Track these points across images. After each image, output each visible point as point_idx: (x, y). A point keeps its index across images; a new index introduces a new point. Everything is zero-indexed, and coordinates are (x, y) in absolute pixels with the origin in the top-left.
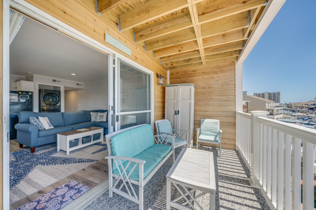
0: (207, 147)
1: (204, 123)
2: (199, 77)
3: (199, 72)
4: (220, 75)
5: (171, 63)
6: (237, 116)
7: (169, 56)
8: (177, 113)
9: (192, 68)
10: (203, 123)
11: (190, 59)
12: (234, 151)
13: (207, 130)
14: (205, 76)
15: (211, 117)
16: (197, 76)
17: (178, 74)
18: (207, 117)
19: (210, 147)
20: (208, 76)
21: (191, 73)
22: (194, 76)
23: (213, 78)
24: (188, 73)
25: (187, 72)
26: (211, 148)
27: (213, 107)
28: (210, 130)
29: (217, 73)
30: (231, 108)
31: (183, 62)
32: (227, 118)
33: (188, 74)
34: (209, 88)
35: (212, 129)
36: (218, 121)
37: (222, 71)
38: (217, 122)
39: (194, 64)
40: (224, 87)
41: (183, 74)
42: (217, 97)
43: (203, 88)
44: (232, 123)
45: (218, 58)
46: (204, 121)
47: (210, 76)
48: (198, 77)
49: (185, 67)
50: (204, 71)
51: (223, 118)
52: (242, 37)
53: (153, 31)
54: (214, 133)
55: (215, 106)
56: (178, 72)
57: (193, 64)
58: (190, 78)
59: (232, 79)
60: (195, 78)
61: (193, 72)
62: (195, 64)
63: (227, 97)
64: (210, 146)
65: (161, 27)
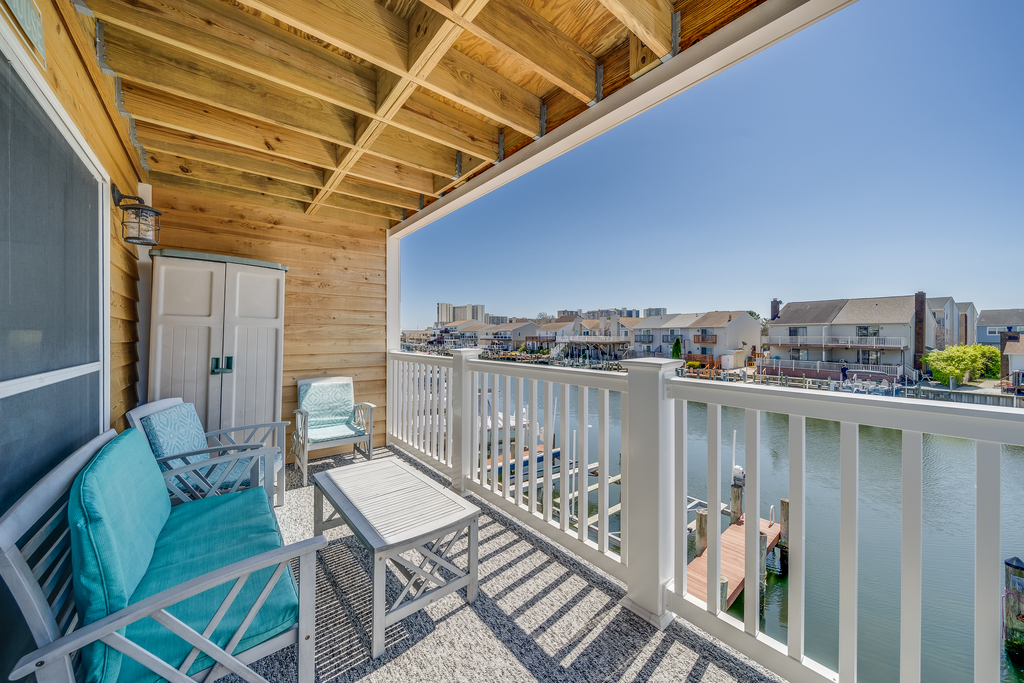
0: (320, 463)
1: (311, 391)
2: (289, 244)
3: (291, 229)
4: (352, 254)
5: (180, 163)
6: (390, 363)
7: (193, 137)
8: (221, 366)
9: (262, 209)
10: (306, 391)
11: (270, 179)
12: (386, 450)
13: (323, 412)
14: (311, 249)
15: (328, 372)
16: (281, 240)
17: (200, 215)
18: (316, 373)
19: (327, 461)
20: (320, 250)
21: (262, 224)
22: (273, 239)
23: (334, 259)
24: (246, 221)
25: (242, 217)
26: (331, 460)
27: (333, 342)
28: (332, 410)
29: (344, 248)
30: (376, 345)
31: (240, 180)
32: (368, 370)
33: (248, 226)
34: (323, 285)
35: (335, 404)
36: (348, 380)
37: (356, 246)
38: (347, 385)
39: (273, 197)
40: (361, 288)
41: (226, 219)
42: (344, 315)
43: (303, 284)
44: (378, 383)
45: (357, 209)
46: (310, 385)
47: (326, 250)
48: (285, 244)
49: (235, 195)
50: (307, 231)
51: (357, 371)
52: (431, 189)
53: (214, 30)
54: (341, 415)
55: (338, 339)
56: (203, 206)
57: (268, 196)
58: (255, 242)
59: (380, 273)
60: (275, 245)
61: (270, 222)
62: (277, 200)
63: (365, 316)
64: (329, 457)
65: (262, 44)
